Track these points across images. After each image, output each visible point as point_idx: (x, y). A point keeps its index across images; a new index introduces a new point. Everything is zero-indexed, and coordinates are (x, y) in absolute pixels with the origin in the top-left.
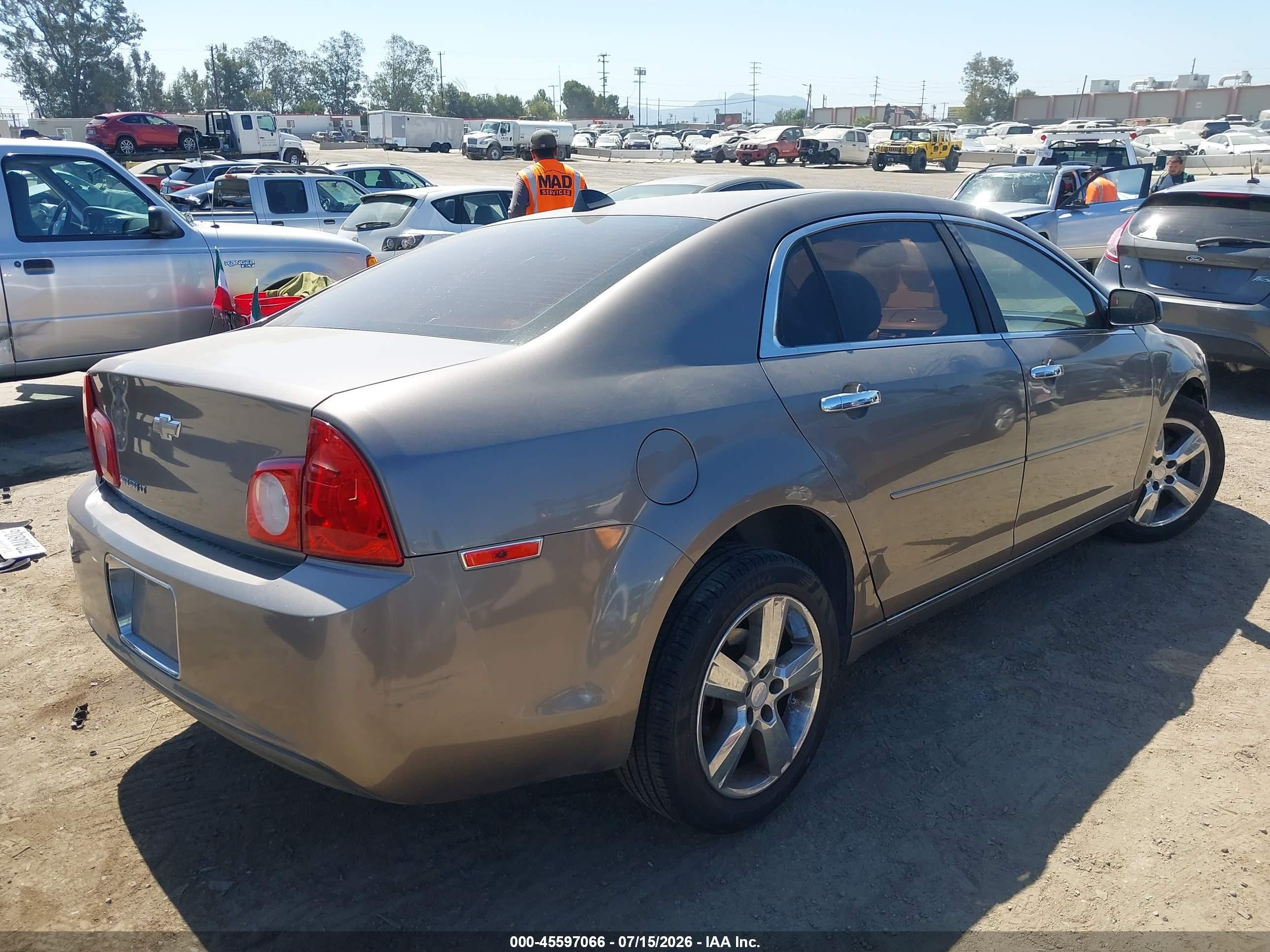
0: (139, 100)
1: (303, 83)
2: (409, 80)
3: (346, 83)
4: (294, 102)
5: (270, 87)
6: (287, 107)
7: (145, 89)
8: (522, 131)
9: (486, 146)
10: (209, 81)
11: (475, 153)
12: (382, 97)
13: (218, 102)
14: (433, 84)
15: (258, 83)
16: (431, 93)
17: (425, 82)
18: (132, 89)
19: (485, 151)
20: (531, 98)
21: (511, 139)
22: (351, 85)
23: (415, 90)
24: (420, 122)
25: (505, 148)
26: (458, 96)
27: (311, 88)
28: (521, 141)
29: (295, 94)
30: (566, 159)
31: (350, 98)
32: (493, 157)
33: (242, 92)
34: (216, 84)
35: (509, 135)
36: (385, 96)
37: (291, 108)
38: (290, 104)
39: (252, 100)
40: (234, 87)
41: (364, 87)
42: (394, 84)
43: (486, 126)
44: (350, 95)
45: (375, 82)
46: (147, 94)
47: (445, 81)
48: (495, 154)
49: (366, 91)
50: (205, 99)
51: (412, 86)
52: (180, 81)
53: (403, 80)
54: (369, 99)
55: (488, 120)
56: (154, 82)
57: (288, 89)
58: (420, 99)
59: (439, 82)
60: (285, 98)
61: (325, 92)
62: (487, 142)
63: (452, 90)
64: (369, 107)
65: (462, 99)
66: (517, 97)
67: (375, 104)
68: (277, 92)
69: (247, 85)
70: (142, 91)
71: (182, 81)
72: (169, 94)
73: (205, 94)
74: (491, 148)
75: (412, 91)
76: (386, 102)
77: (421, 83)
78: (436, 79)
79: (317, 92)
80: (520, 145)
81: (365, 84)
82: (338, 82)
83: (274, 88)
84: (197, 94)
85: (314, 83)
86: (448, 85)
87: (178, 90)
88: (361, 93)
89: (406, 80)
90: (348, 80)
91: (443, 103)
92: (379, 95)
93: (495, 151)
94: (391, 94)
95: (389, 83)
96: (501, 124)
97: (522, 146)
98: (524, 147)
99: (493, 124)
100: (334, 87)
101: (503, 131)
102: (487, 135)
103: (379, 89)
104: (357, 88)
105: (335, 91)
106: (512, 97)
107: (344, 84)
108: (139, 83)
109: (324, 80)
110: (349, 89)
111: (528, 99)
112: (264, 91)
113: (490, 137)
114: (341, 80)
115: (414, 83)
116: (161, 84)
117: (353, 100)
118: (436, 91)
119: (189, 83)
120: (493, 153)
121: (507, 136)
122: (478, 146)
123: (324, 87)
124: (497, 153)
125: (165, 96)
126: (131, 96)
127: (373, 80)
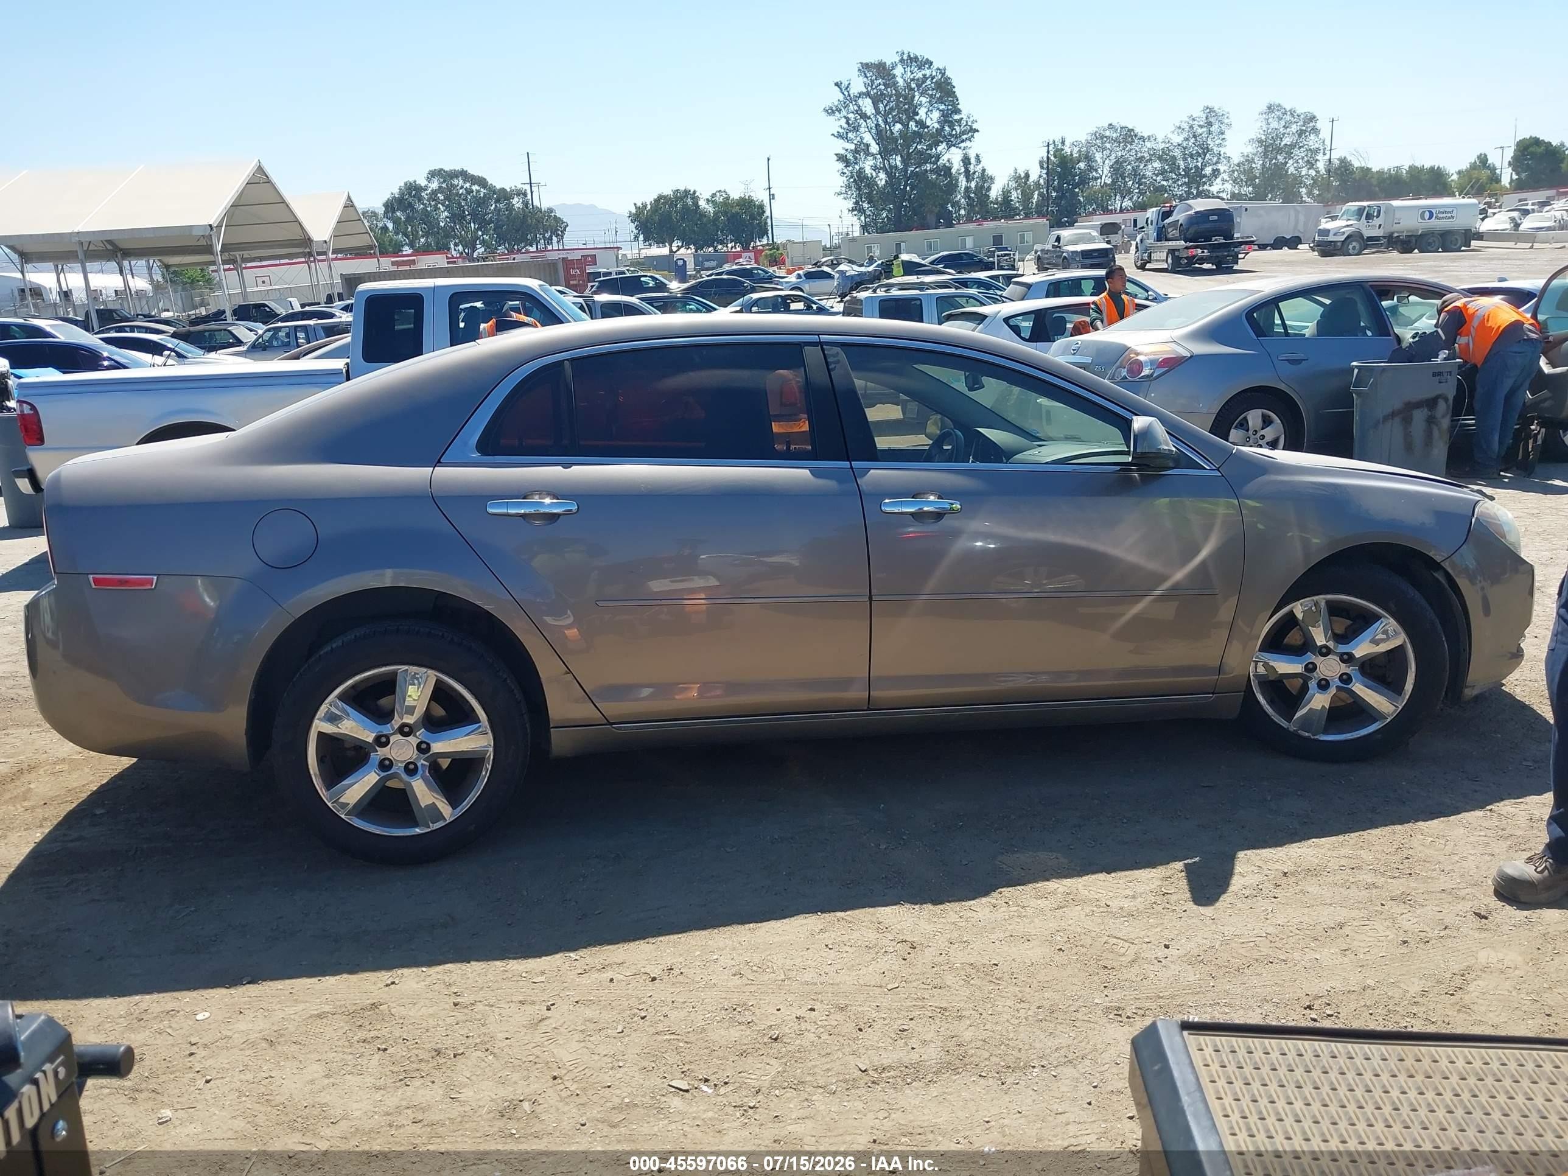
0: (965, 208)
1: (1149, 174)
2: (1285, 158)
3: (1202, 169)
4: (1135, 198)
5: (1109, 181)
6: (1127, 203)
7: (972, 195)
8: (1398, 215)
9: (1342, 238)
10: (1042, 181)
11: (1328, 249)
12: (1246, 182)
13: (1048, 204)
14: (1317, 160)
15: (1096, 179)
16: (1313, 173)
17: (1306, 159)
18: (959, 197)
19: (1339, 244)
20: (1464, 166)
21: (1380, 226)
22: (1208, 171)
23: (1292, 170)
24: (1262, 212)
25: (1370, 239)
26: (1353, 172)
27: (1158, 179)
28: (1396, 227)
29: (1138, 188)
30: (1463, 248)
31: (1205, 187)
32: (1351, 251)
33: (1077, 190)
34: (1048, 184)
35: (1377, 222)
36: (1250, 181)
37: (1131, 205)
38: (1131, 199)
39: (1087, 198)
40: (1068, 185)
41: (1225, 171)
42: (1263, 165)
43: (1347, 212)
44: (1205, 183)
45: (1238, 165)
46: (974, 201)
47: (1336, 156)
48: (1354, 248)
49: (1226, 176)
50: (1034, 201)
51: (1288, 165)
52: (1010, 183)
53: (1276, 159)
54: (1228, 186)
55: (1350, 204)
56: (982, 187)
57: (1131, 182)
58: (1298, 180)
59: (1327, 157)
60: (1126, 193)
61: (1174, 182)
62: (1344, 233)
63: (1344, 164)
64: (1229, 196)
65: (1357, 176)
66: (1438, 167)
67: (1237, 192)
68: (1117, 187)
69: (1084, 181)
70: (969, 198)
71: (1013, 184)
72: (997, 199)
73: (1036, 196)
74: (1349, 241)
75: (1287, 172)
76: (1250, 189)
77: (1300, 161)
78: (1321, 154)
79: (1165, 183)
80: (1393, 233)
81: (1226, 168)
82: (1191, 169)
83: (1114, 182)
84: (1026, 197)
85: (1162, 172)
86: (1338, 159)
87: (1006, 194)
88: (1219, 180)
89: (1281, 158)
90: (1204, 166)
91: (1329, 183)
92: (1242, 180)
93: (1354, 244)
94: (1258, 178)
95: (1258, 163)
96: (1367, 209)
97: (1396, 235)
98: (1399, 236)
99: (1356, 208)
100: (1187, 175)
101: (1369, 217)
102: (1344, 223)
103: (1245, 173)
104: (1216, 173)
105: (1187, 180)
106: (1432, 168)
107: (1199, 171)
108: (967, 189)
109: (1175, 167)
110: (1205, 176)
111: (1460, 168)
112: (1102, 187)
113: (1348, 226)
114: (1196, 167)
115: (1291, 162)
116: (989, 189)
117: (1210, 188)
118: (1323, 171)
119: (1019, 185)
120: (1350, 247)
121: (1374, 223)
122: (1331, 238)
123: (1174, 176)
124: (1358, 247)
125: (992, 202)
126: (956, 204)
127: (1236, 162)
